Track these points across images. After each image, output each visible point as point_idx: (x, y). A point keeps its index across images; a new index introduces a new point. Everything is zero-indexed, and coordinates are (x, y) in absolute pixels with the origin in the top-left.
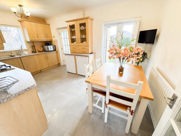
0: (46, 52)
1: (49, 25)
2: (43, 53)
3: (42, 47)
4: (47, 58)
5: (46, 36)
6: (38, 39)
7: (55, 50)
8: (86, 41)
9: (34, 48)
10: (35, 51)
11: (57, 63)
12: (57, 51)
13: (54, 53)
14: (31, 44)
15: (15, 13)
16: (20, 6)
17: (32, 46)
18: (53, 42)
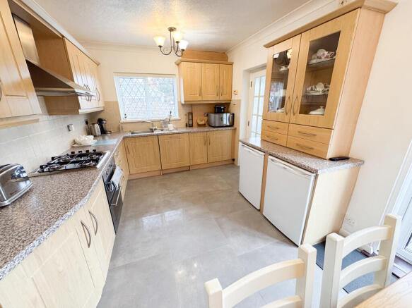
0: (212, 129)
1: (232, 64)
2: (206, 129)
3: (207, 116)
4: (207, 142)
5: (219, 91)
6: (200, 98)
7: (232, 124)
8: (324, 108)
9: (191, 116)
10: (191, 123)
11: (227, 157)
12: (235, 129)
13: (228, 132)
14: (188, 110)
15: (160, 47)
16: (171, 30)
17: (189, 113)
18: (231, 105)
